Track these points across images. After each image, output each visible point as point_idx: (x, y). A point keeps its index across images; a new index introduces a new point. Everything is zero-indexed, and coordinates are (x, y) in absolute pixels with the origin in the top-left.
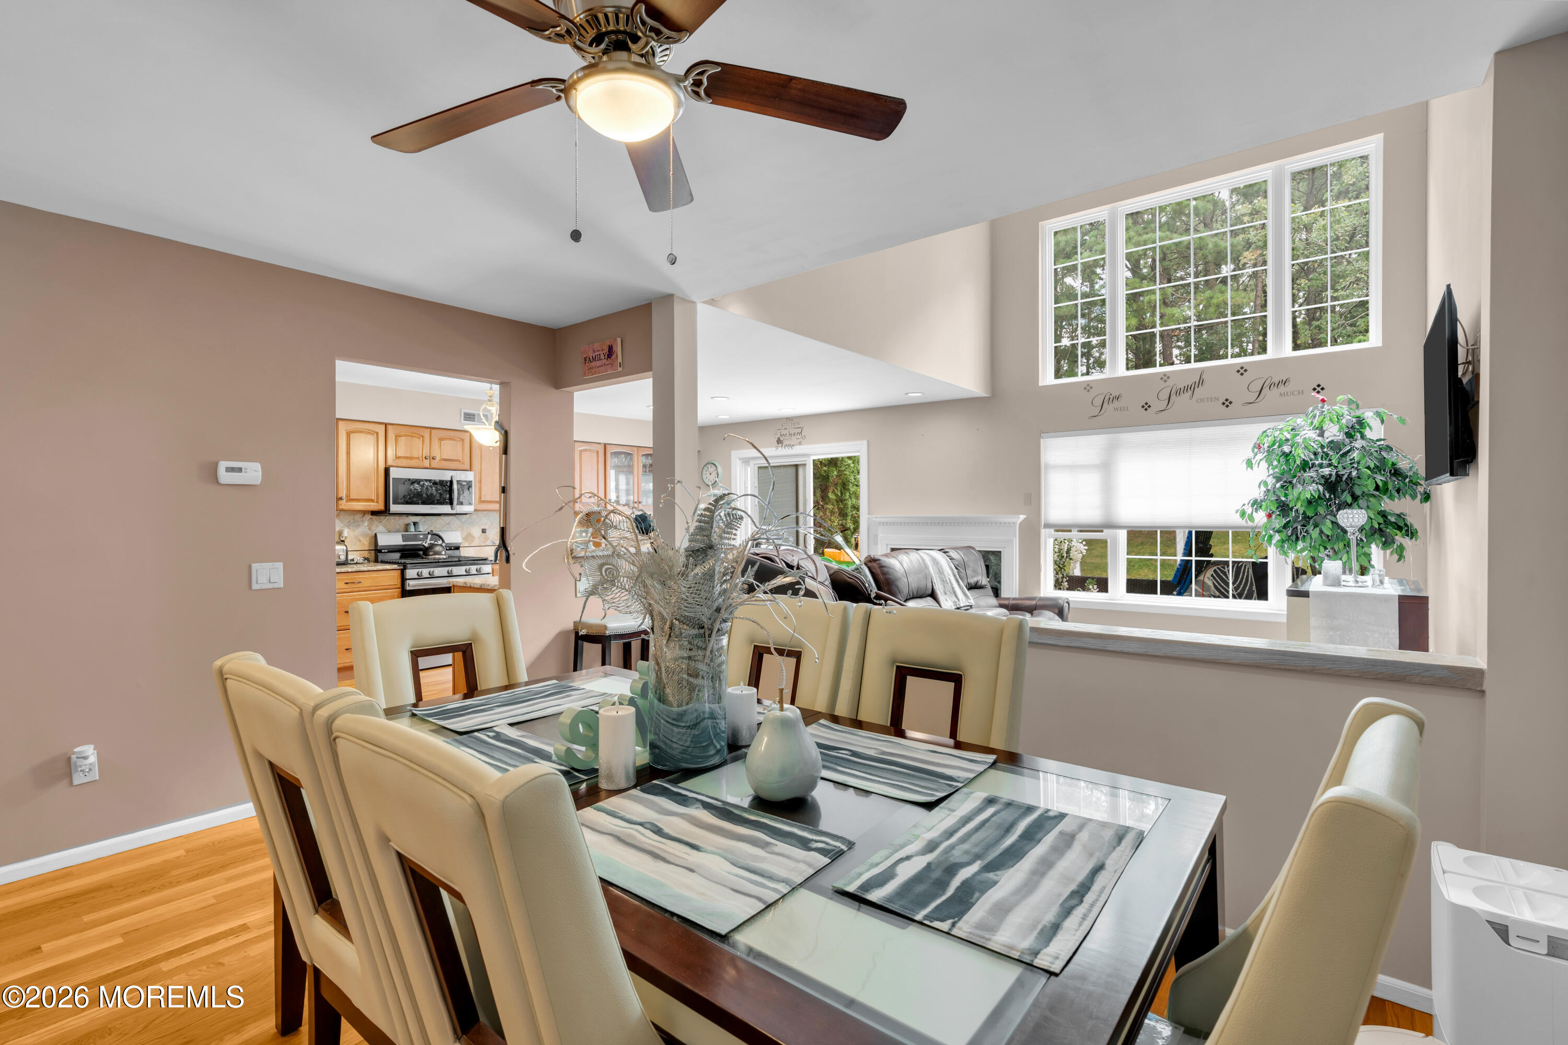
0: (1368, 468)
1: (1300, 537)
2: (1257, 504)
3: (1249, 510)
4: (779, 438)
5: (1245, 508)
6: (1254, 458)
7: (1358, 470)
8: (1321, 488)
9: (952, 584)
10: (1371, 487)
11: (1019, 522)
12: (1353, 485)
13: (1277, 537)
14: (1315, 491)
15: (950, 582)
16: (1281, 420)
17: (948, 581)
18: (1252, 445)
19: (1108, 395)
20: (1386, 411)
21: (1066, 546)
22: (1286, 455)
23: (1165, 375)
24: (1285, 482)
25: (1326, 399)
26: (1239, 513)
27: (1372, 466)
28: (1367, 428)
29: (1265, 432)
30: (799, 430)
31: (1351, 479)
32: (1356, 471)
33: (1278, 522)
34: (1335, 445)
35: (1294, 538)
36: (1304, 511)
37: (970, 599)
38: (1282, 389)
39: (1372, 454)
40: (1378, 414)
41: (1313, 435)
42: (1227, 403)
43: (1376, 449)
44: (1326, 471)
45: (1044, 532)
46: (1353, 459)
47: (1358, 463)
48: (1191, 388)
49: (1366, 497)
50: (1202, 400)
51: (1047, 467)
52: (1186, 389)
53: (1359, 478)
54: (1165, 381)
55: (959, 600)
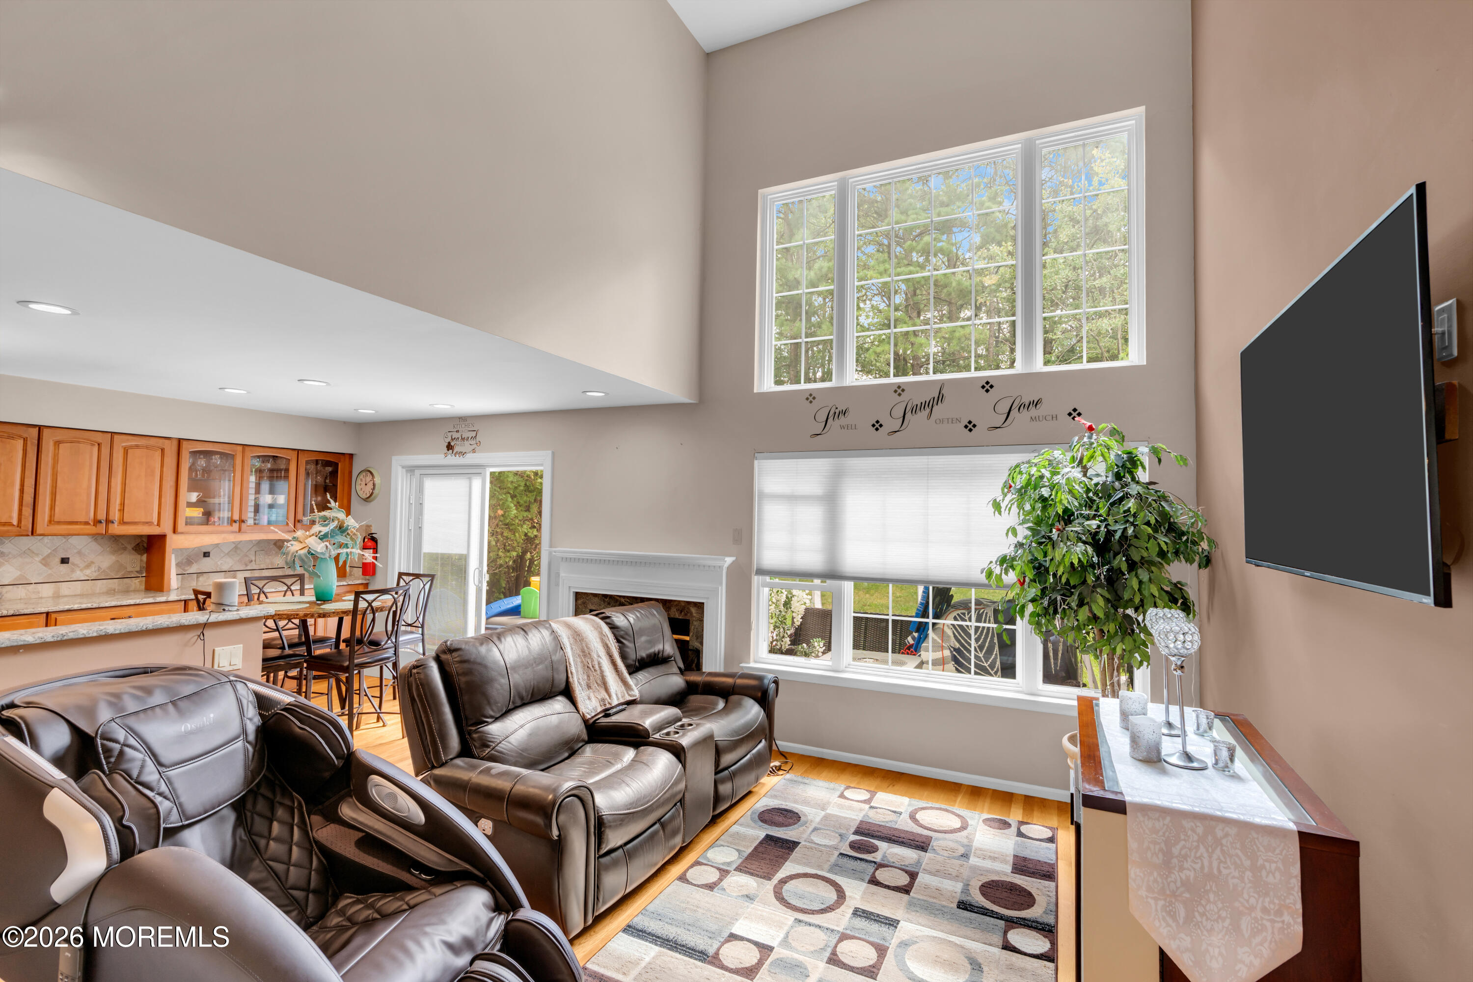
0: (1148, 524)
1: (1060, 610)
2: (1006, 562)
3: (997, 570)
4: (449, 443)
5: (993, 566)
6: (1003, 500)
7: (1135, 526)
8: (1090, 549)
9: (602, 672)
10: (1154, 551)
11: (726, 565)
12: (1130, 546)
13: (1030, 608)
14: (1083, 554)
15: (600, 667)
16: (1033, 452)
17: (597, 667)
18: (1001, 484)
19: (834, 408)
20: (1164, 447)
21: (784, 596)
22: (1044, 500)
23: (899, 387)
24: (1043, 537)
25: (1094, 427)
26: (984, 574)
27: (1153, 521)
28: (1140, 468)
29: (1018, 466)
30: (474, 434)
31: (1127, 537)
32: (1132, 528)
33: (1033, 591)
34: (1105, 491)
35: (1051, 611)
36: (1068, 580)
37: (632, 690)
38: (1033, 412)
39: (1150, 505)
40: (1154, 451)
41: (1077, 473)
42: (970, 426)
43: (1155, 498)
44: (1094, 524)
45: (756, 580)
46: (1129, 510)
47: (1135, 516)
48: (929, 405)
49: (1146, 565)
50: (942, 421)
51: (762, 495)
52: (923, 406)
53: (1136, 537)
54: (900, 395)
55: (610, 696)
